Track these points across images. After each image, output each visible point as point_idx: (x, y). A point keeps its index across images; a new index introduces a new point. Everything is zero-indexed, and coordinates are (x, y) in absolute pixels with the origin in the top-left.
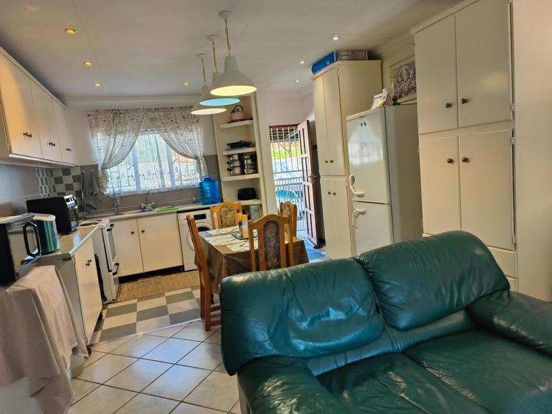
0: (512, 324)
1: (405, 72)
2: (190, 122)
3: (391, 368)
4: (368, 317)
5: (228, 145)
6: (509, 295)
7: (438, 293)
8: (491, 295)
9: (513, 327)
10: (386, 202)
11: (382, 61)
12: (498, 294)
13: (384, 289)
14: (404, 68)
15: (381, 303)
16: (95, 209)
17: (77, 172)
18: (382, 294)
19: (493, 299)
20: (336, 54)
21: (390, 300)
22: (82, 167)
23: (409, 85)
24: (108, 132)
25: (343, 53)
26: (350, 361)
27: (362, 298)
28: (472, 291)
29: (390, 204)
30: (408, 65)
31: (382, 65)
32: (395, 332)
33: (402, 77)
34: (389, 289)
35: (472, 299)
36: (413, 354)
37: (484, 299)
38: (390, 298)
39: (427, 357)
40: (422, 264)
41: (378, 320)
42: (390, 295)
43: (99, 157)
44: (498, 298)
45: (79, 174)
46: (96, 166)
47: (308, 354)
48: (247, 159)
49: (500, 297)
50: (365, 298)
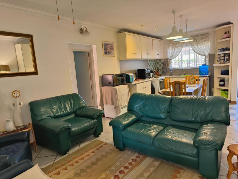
2: (204, 40)
5: (219, 50)
16: (166, 73)
17: (162, 61)
22: (164, 59)
24: (173, 47)
43: (169, 56)
45: (163, 61)
46: (168, 59)
48: (227, 56)
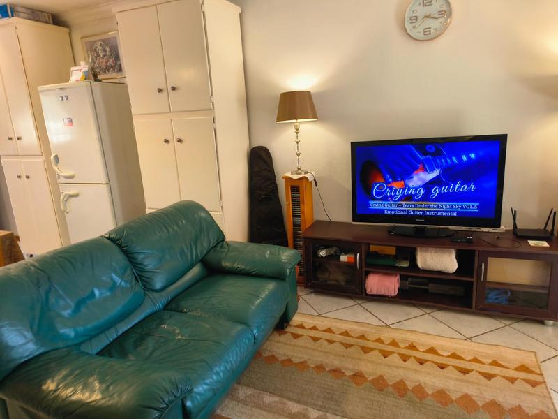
0: (234, 263)
1: (101, 48)
3: (162, 322)
4: (132, 287)
6: (227, 244)
7: (182, 252)
8: (216, 246)
9: (236, 265)
10: (104, 182)
11: (70, 30)
12: (220, 245)
13: (139, 259)
14: (98, 43)
15: (139, 272)
18: (137, 264)
19: (218, 248)
20: (11, 8)
21: (145, 268)
23: (107, 62)
25: (20, 9)
26: (121, 332)
27: (122, 271)
28: (204, 245)
29: (109, 184)
30: (103, 41)
31: (70, 34)
32: (155, 294)
33: (98, 53)
34: (144, 258)
35: (205, 253)
36: (173, 306)
37: (213, 250)
38: (146, 266)
39: (185, 304)
40: (166, 231)
41: (139, 288)
42: (145, 263)
44: (221, 248)
47: (80, 340)
49: (221, 247)
50: (125, 271)
